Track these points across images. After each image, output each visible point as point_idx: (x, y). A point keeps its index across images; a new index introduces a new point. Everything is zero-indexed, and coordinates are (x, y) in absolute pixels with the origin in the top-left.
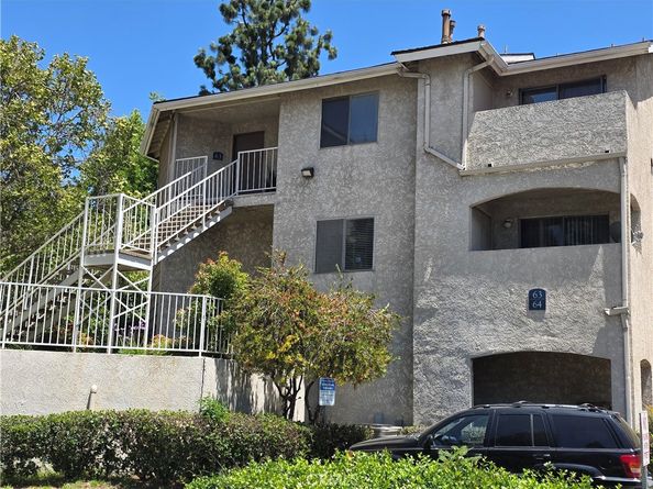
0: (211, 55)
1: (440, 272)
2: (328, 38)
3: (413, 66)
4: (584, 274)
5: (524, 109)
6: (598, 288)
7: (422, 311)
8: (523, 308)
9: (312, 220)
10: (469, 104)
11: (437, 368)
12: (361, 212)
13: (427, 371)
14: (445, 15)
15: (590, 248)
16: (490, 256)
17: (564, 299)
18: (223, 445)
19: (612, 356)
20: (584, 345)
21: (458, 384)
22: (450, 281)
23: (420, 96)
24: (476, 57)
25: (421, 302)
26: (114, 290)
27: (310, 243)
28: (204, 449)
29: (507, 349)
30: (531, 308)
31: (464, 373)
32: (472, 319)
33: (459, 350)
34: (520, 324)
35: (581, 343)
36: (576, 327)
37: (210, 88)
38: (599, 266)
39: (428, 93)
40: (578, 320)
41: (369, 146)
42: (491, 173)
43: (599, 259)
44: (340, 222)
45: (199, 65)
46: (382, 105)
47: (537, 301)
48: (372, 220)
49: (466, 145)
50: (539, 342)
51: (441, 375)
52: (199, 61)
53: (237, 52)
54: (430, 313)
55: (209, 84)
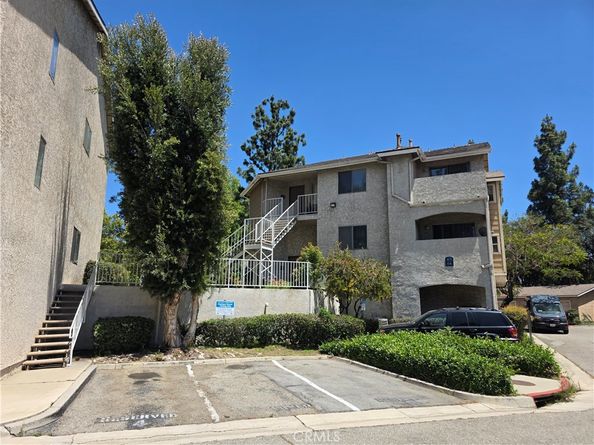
0: (249, 145)
1: (402, 251)
2: (303, 136)
3: (384, 158)
4: (470, 250)
5: (438, 177)
6: (477, 256)
7: (394, 267)
8: (443, 265)
9: (336, 226)
10: (411, 175)
11: (403, 293)
12: (359, 223)
13: (398, 294)
14: (398, 136)
15: (473, 239)
16: (425, 242)
17: (462, 261)
18: (333, 328)
19: (485, 286)
20: (473, 281)
21: (414, 299)
22: (408, 254)
23: (388, 171)
24: (414, 155)
25: (394, 263)
26: (262, 260)
27: (335, 237)
28: (325, 330)
29: (436, 283)
30: (446, 265)
31: (416, 294)
32: (419, 270)
33: (414, 285)
34: (441, 272)
35: (471, 280)
36: (468, 274)
37: (248, 160)
38: (477, 246)
39: (392, 170)
40: (469, 270)
41: (362, 193)
42: (424, 206)
43: (477, 244)
44: (349, 228)
45: (243, 150)
46: (368, 175)
47: (449, 262)
48: (365, 227)
49: (412, 193)
50: (451, 280)
51: (405, 295)
52: (243, 147)
53: (259, 143)
54: (399, 268)
55: (248, 158)
